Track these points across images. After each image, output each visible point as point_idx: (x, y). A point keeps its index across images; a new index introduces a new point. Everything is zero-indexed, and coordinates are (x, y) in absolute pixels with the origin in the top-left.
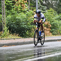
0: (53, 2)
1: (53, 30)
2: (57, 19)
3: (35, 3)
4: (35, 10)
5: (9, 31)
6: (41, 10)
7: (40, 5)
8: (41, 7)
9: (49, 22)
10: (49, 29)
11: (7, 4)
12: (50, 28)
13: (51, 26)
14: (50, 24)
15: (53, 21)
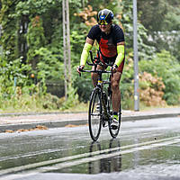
0: (168, 38)
1: (169, 94)
2: (176, 73)
3: (132, 41)
4: (131, 54)
5: (77, 96)
6: (144, 55)
7: (141, 43)
8: (143, 47)
9: (161, 79)
10: (159, 93)
11: (74, 41)
12: (163, 91)
13: (164, 87)
14: (162, 83)
15: (168, 77)
